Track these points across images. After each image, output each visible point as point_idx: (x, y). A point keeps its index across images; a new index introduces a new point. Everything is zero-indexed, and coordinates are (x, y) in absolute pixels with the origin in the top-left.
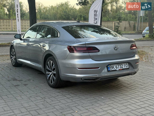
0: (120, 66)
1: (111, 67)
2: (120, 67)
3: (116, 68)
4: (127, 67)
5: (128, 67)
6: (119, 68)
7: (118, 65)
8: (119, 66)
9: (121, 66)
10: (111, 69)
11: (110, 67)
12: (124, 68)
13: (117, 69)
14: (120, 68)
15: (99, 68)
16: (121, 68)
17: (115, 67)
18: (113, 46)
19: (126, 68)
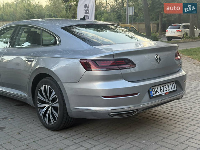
0: (166, 88)
1: (154, 90)
3: (161, 91)
5: (175, 89)
6: (165, 92)
7: (162, 86)
9: (167, 87)
12: (171, 90)
13: (163, 93)
15: (137, 94)
16: (168, 91)
17: (159, 90)
18: (153, 56)
19: (173, 89)
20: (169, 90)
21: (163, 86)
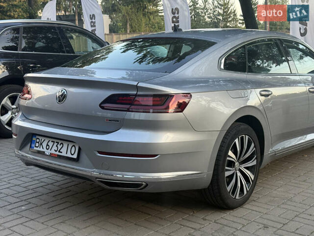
0: (57, 146)
2: (55, 148)
3: (48, 147)
4: (72, 155)
8: (56, 144)
9: (60, 147)
10: (36, 147)
11: (36, 142)
12: (64, 154)
14: (56, 151)
16: (57, 153)
17: (44, 144)
19: (69, 155)
20: (61, 152)
21: (54, 142)
